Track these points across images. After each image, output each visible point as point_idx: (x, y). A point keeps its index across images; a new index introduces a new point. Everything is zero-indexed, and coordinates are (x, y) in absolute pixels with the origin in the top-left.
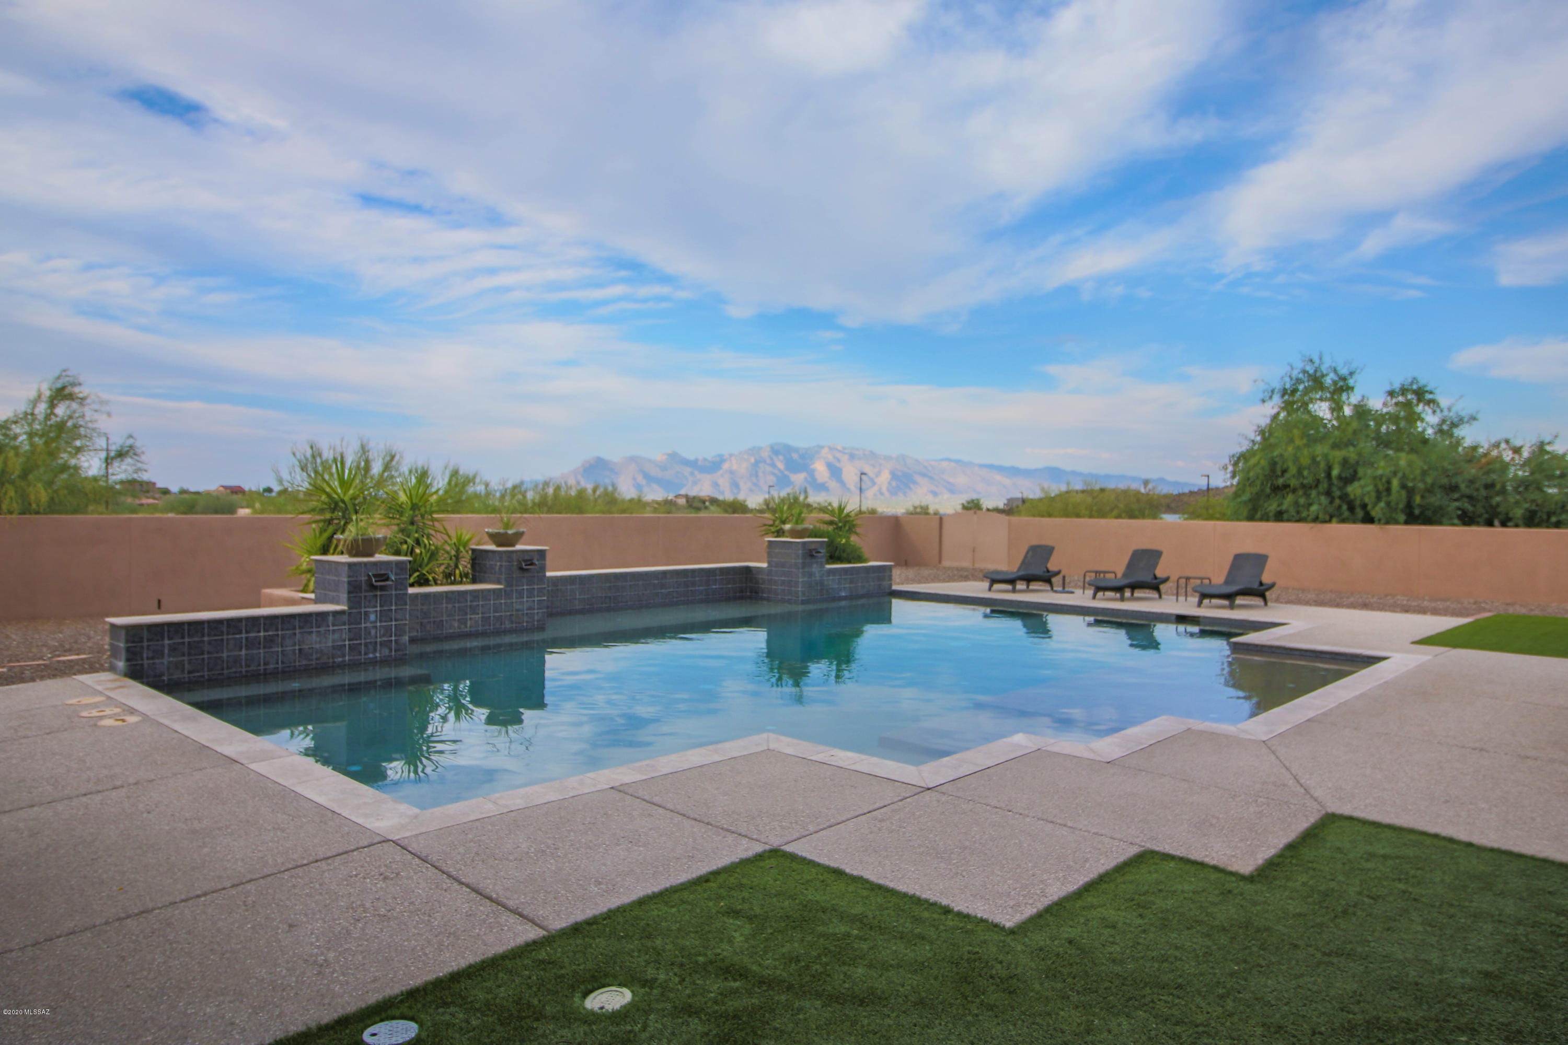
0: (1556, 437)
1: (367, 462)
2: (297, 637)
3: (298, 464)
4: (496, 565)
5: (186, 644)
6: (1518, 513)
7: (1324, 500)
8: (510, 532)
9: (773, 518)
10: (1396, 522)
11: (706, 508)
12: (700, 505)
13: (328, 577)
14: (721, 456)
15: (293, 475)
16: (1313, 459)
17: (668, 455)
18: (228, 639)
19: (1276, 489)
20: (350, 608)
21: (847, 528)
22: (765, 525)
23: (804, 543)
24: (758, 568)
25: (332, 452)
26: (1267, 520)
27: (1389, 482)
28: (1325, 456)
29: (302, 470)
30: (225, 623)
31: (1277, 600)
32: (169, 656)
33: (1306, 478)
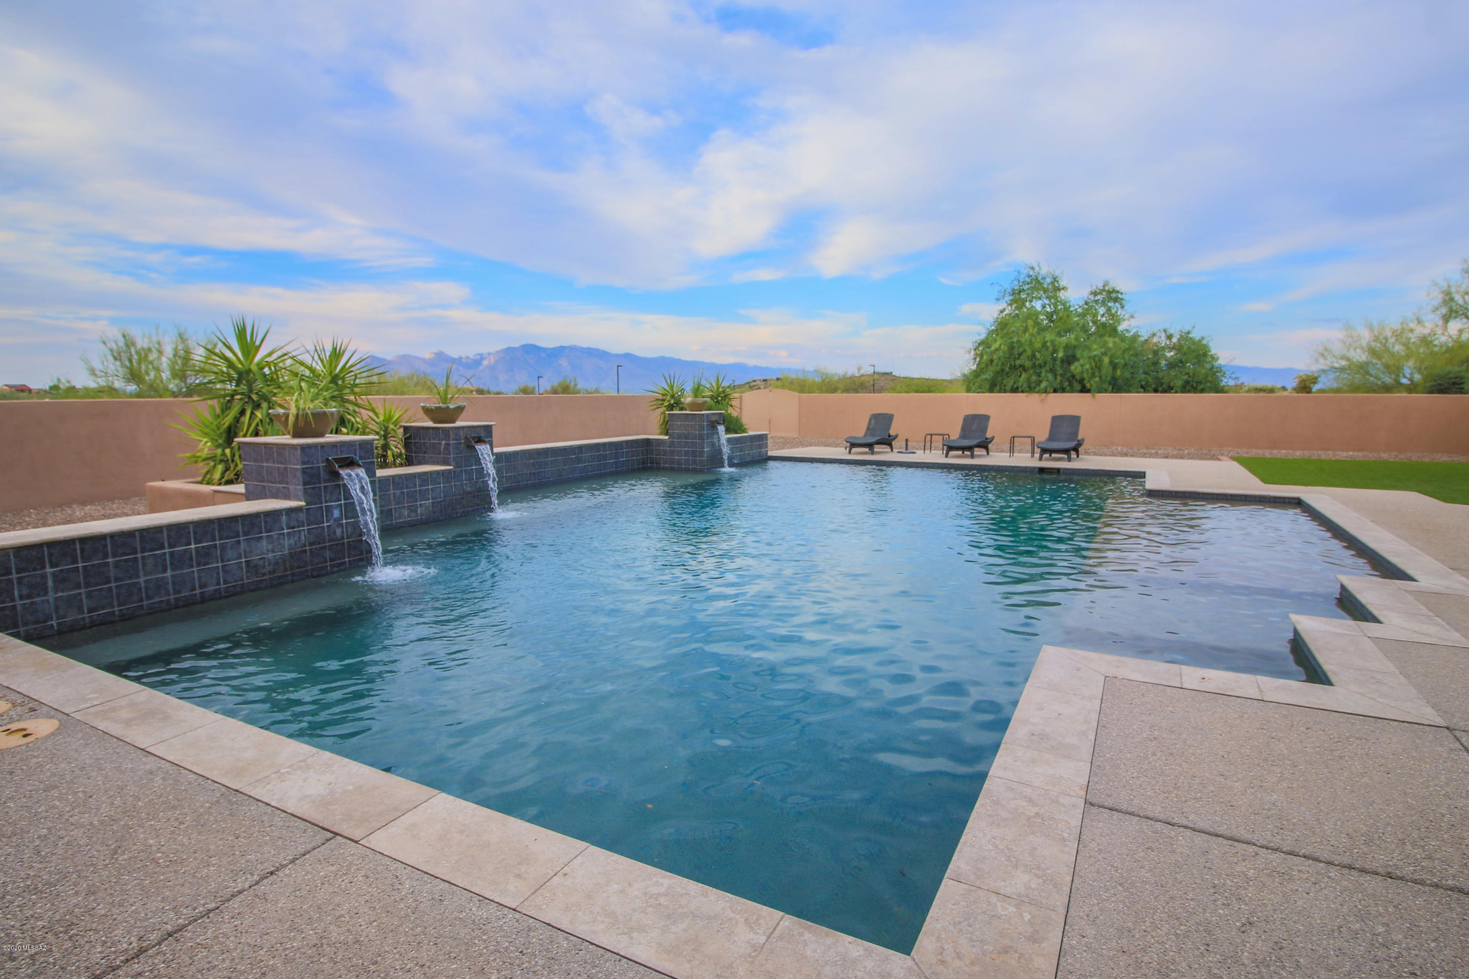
0: (1193, 327)
1: (188, 352)
2: (242, 547)
3: (109, 352)
4: (440, 444)
5: (81, 569)
6: (1179, 383)
7: (1050, 376)
8: (452, 406)
10: (1106, 391)
13: (265, 464)
14: (481, 355)
15: (106, 364)
16: (1044, 344)
17: (436, 354)
18: (143, 558)
19: (1014, 368)
20: (308, 504)
21: (725, 401)
23: (703, 415)
24: (659, 440)
25: (146, 340)
26: (1005, 392)
27: (1100, 360)
28: (1052, 342)
29: (115, 358)
30: (137, 534)
31: (1087, 453)
32: (56, 590)
33: (1038, 360)
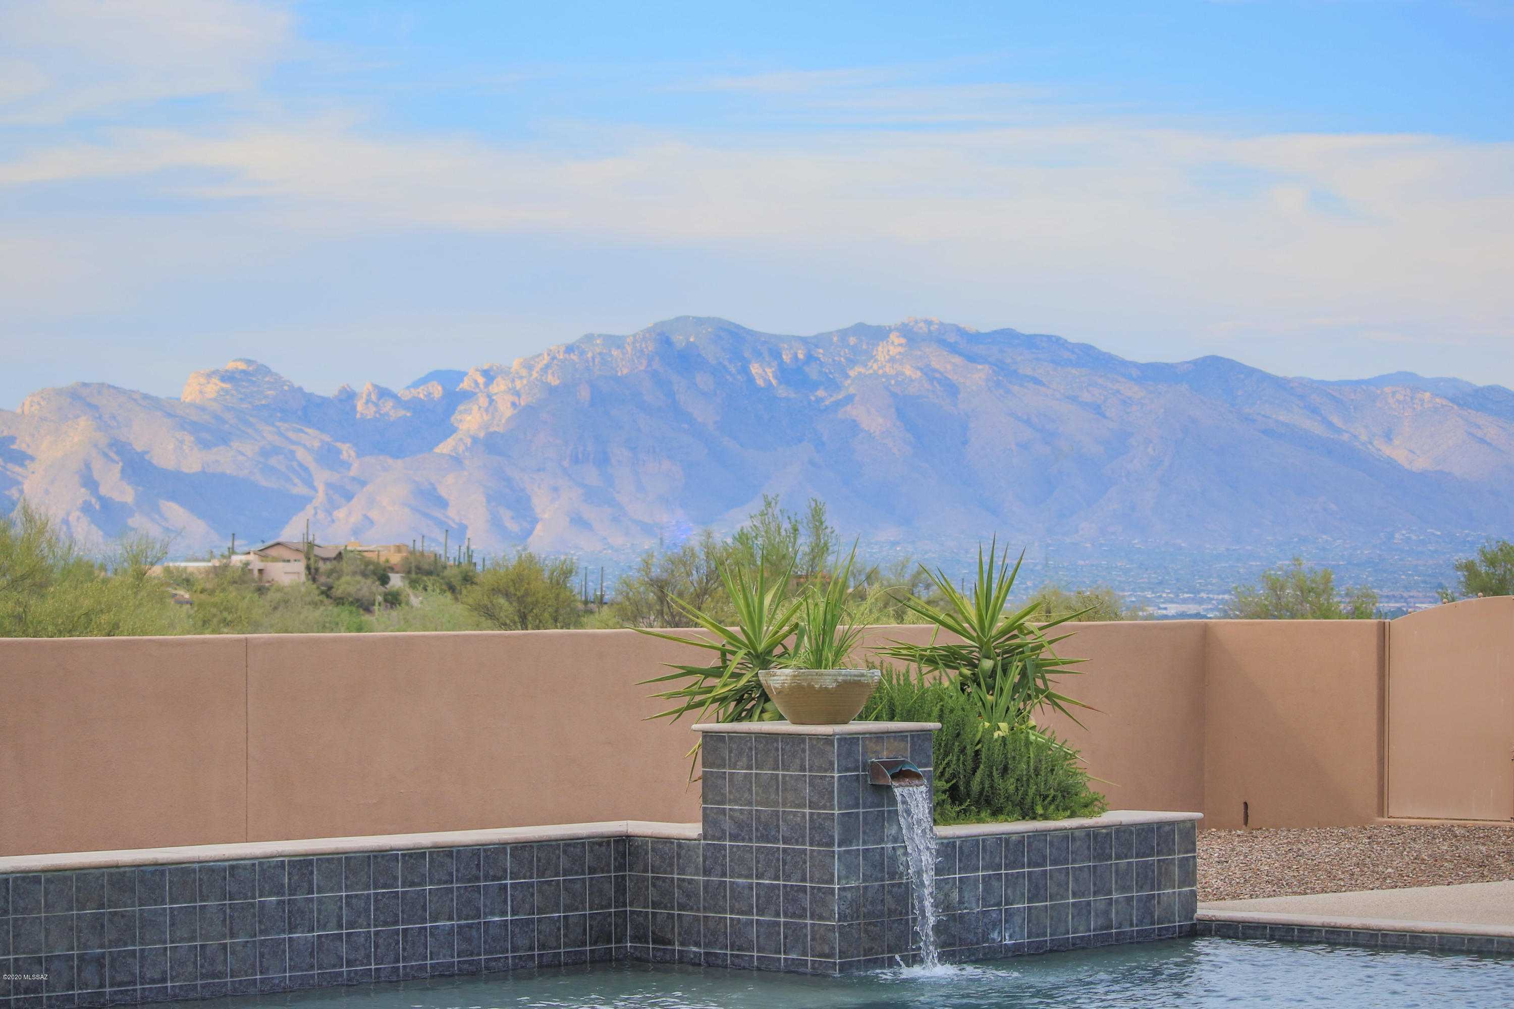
9: (721, 641)
11: (393, 600)
12: (368, 588)
21: (1014, 676)
22: (690, 672)
23: (849, 741)
24: (667, 840)
